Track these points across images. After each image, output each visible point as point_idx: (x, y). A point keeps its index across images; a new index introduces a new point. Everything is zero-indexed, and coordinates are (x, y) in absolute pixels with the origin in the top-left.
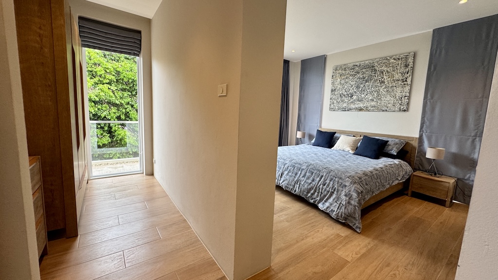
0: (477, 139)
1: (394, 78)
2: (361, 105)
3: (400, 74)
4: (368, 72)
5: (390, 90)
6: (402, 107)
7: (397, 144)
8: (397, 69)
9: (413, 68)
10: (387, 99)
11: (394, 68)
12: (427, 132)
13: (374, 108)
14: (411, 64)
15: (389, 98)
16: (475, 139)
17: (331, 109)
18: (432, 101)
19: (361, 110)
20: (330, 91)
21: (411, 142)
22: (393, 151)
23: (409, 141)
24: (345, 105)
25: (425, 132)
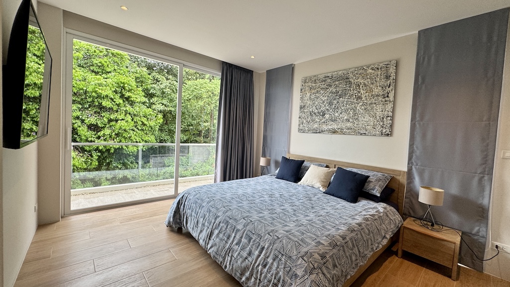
0: (486, 178)
1: (373, 93)
2: (335, 126)
3: (380, 88)
4: (342, 86)
5: (369, 108)
6: (384, 131)
7: (380, 180)
8: (376, 81)
9: (396, 80)
10: (366, 120)
11: (373, 81)
12: (417, 165)
13: (350, 130)
14: (393, 75)
15: (367, 118)
16: (483, 177)
17: (300, 130)
18: (422, 123)
19: (334, 132)
20: (299, 108)
21: (398, 178)
22: (376, 190)
23: (395, 176)
24: (316, 126)
25: (415, 164)
